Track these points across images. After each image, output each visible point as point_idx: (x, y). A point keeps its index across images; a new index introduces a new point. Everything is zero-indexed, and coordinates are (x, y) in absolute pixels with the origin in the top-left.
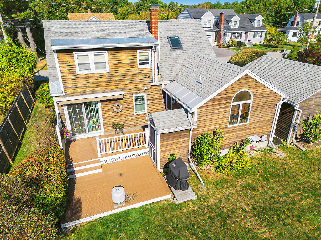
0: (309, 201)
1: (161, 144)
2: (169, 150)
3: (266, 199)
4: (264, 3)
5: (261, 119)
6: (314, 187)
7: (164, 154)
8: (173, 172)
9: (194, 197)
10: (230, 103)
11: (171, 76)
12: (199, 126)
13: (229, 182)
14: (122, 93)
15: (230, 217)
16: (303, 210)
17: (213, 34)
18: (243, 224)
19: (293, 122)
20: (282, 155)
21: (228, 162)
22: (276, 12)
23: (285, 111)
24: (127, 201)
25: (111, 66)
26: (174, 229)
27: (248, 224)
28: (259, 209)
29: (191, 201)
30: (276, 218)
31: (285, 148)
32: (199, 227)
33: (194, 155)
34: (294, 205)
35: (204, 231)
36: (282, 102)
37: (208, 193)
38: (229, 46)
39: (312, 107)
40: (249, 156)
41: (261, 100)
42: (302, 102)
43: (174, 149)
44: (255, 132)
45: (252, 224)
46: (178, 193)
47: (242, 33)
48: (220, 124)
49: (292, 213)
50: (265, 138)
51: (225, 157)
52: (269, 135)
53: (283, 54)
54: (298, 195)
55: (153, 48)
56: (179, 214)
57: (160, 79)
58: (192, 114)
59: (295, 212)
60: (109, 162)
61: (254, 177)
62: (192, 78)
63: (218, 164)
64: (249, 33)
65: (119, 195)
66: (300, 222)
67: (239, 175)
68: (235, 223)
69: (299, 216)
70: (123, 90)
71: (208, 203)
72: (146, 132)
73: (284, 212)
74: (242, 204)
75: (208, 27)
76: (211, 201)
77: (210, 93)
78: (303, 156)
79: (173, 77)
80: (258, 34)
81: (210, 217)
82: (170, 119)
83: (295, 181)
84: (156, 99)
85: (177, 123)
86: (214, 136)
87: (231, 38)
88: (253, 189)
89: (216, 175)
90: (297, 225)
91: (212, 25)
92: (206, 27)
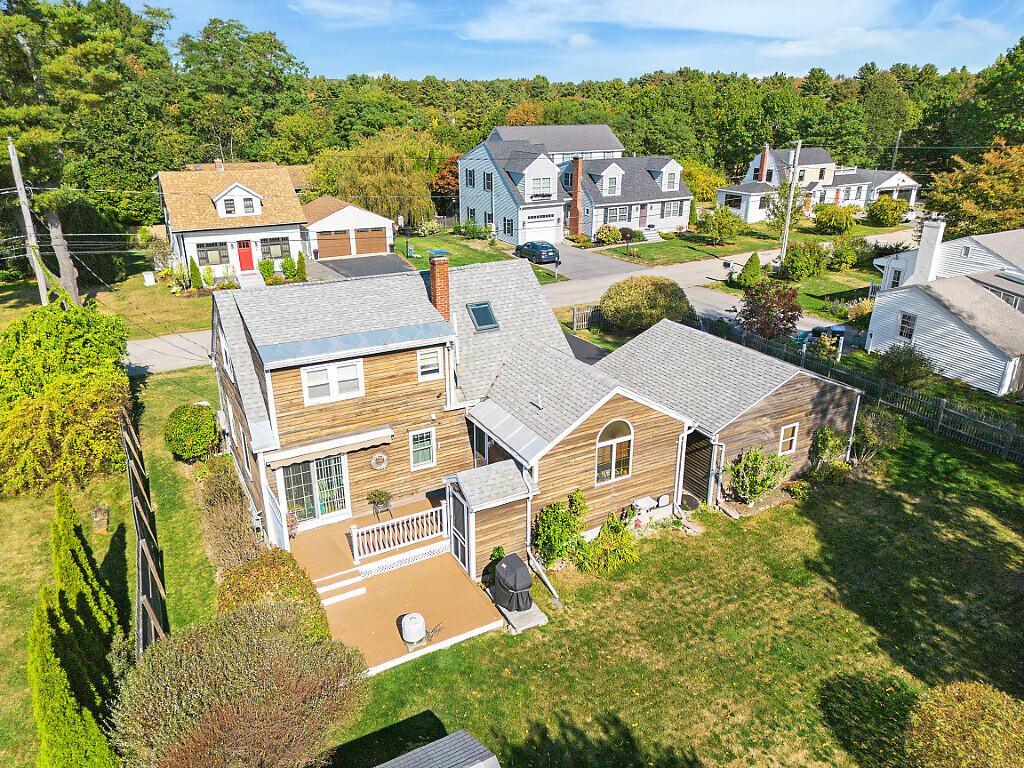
0: (731, 607)
1: (478, 529)
2: (491, 540)
3: (662, 611)
5: (653, 467)
6: (744, 584)
7: (482, 548)
8: (504, 581)
9: (543, 621)
10: (594, 444)
11: (482, 388)
12: (544, 489)
13: (603, 589)
14: (389, 432)
15: (603, 645)
16: (719, 622)
17: (559, 212)
18: (624, 653)
19: (714, 466)
20: (696, 529)
21: (599, 552)
22: (721, 128)
23: (695, 446)
24: (429, 637)
25: (368, 386)
26: (514, 673)
27: (633, 652)
28: (651, 628)
29: (538, 627)
30: (676, 639)
31: (703, 517)
32: (555, 666)
33: (537, 546)
34: (706, 616)
35: (563, 669)
36: (687, 432)
37: (566, 612)
38: (600, 242)
39: (745, 435)
40: (638, 537)
41: (649, 434)
42: (723, 430)
43: (501, 537)
44: (645, 490)
45: (638, 651)
46: (513, 615)
47: (630, 206)
48: (579, 483)
49: (703, 629)
50: (664, 500)
51: (594, 544)
52: (671, 495)
53: (728, 271)
54: (715, 600)
55: (448, 345)
56: (519, 650)
57: (461, 396)
58: (531, 471)
59: (707, 627)
60: (375, 573)
61: (646, 576)
62: (523, 395)
63: (581, 558)
64: (649, 206)
65: (417, 627)
66: (713, 640)
67: (619, 575)
68: (612, 652)
69: (712, 633)
70: (390, 427)
71: (568, 628)
72: (443, 507)
73: (690, 628)
74: (624, 623)
75: (543, 196)
76: (572, 625)
77: (557, 431)
78: (734, 529)
79: (486, 391)
80: (673, 207)
81: (571, 650)
82: (491, 482)
83: (713, 577)
84: (454, 436)
85: (505, 488)
86: (571, 506)
87: (605, 222)
88: (641, 596)
89: (580, 579)
90: (708, 645)
91: (553, 188)
92: (537, 196)
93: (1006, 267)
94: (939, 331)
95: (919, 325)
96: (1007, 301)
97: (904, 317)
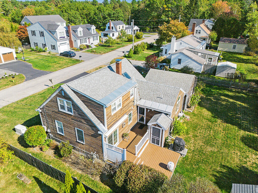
0: (212, 131)
3: (203, 138)
4: (76, 8)
5: (181, 105)
6: (208, 126)
11: (138, 96)
13: (188, 138)
14: (127, 116)
15: (203, 151)
16: (214, 136)
17: (68, 42)
18: (208, 150)
20: (188, 117)
25: (122, 104)
28: (206, 142)
34: (210, 135)
37: (188, 146)
38: (81, 49)
43: (166, 134)
46: (181, 152)
47: (86, 38)
54: (208, 131)
59: (213, 138)
61: (192, 131)
62: (152, 96)
64: (90, 38)
66: (217, 140)
67: (187, 133)
68: (206, 151)
70: (126, 114)
72: (148, 132)
74: (200, 144)
75: (63, 37)
76: (192, 149)
78: (194, 114)
80: (95, 38)
82: (164, 121)
83: (202, 126)
84: (135, 112)
85: (167, 121)
87: (81, 43)
88: (196, 136)
91: (65, 35)
92: (61, 37)
93: (189, 46)
94: (187, 62)
95: (182, 60)
96: (194, 53)
97: (179, 59)
